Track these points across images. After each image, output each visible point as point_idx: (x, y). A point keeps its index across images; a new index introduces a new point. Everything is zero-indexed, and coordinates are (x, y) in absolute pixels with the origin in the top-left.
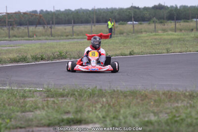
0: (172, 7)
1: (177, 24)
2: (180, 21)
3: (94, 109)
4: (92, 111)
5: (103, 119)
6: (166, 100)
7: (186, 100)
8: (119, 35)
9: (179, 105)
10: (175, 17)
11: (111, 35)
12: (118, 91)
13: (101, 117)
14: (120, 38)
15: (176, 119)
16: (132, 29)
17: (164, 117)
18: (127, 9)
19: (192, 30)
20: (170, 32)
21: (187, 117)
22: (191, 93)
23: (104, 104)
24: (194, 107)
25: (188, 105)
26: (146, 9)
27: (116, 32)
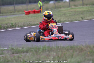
1: (84, 1)
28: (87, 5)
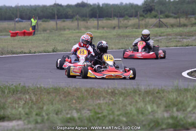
0: (94, 5)
1: (100, 22)
2: (102, 19)
3: (17, 106)
4: (15, 108)
5: (26, 116)
6: (89, 97)
7: (108, 97)
8: (42, 32)
9: (102, 102)
10: (98, 15)
11: (34, 32)
12: (41, 87)
13: (23, 113)
14: (43, 35)
15: (98, 116)
16: (55, 27)
17: (86, 114)
18: (51, 6)
19: (114, 28)
20: (93, 30)
21: (109, 114)
22: (112, 90)
23: (28, 100)
24: (115, 104)
25: (110, 102)
26: (69, 6)
27: (39, 29)
28: (103, 28)
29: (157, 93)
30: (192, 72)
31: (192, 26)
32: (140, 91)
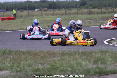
0: (51, 1)
2: (55, 9)
3: (5, 62)
5: (11, 68)
6: (48, 56)
7: (60, 56)
8: (20, 18)
9: (56, 59)
10: (53, 7)
12: (20, 51)
13: (9, 66)
15: (53, 67)
17: (47, 66)
19: (63, 15)
20: (50, 16)
21: (60, 66)
22: (62, 52)
24: (64, 60)
25: (61, 59)
27: (18, 16)
28: (56, 15)
29: (89, 53)
30: (109, 41)
31: (109, 13)
32: (79, 52)
